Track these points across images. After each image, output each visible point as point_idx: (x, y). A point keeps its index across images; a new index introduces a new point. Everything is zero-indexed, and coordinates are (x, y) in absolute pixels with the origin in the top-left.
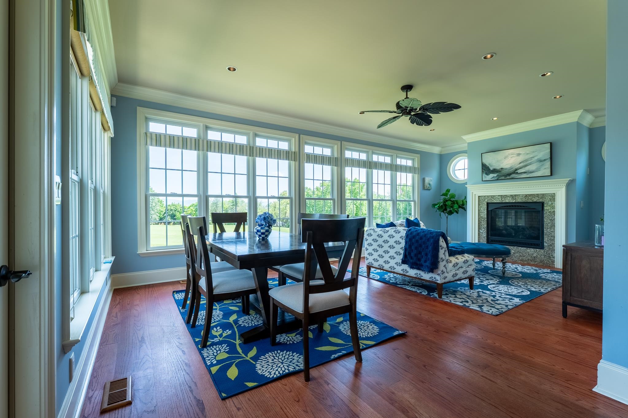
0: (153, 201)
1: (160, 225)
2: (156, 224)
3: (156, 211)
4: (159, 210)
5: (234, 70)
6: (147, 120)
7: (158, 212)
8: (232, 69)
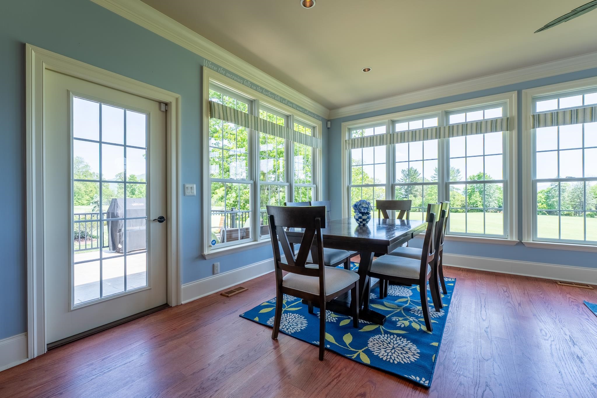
0: (491, 188)
1: (498, 213)
2: (495, 212)
3: (494, 198)
4: (497, 197)
5: (369, 70)
6: (350, 130)
7: (496, 200)
8: (367, 70)
